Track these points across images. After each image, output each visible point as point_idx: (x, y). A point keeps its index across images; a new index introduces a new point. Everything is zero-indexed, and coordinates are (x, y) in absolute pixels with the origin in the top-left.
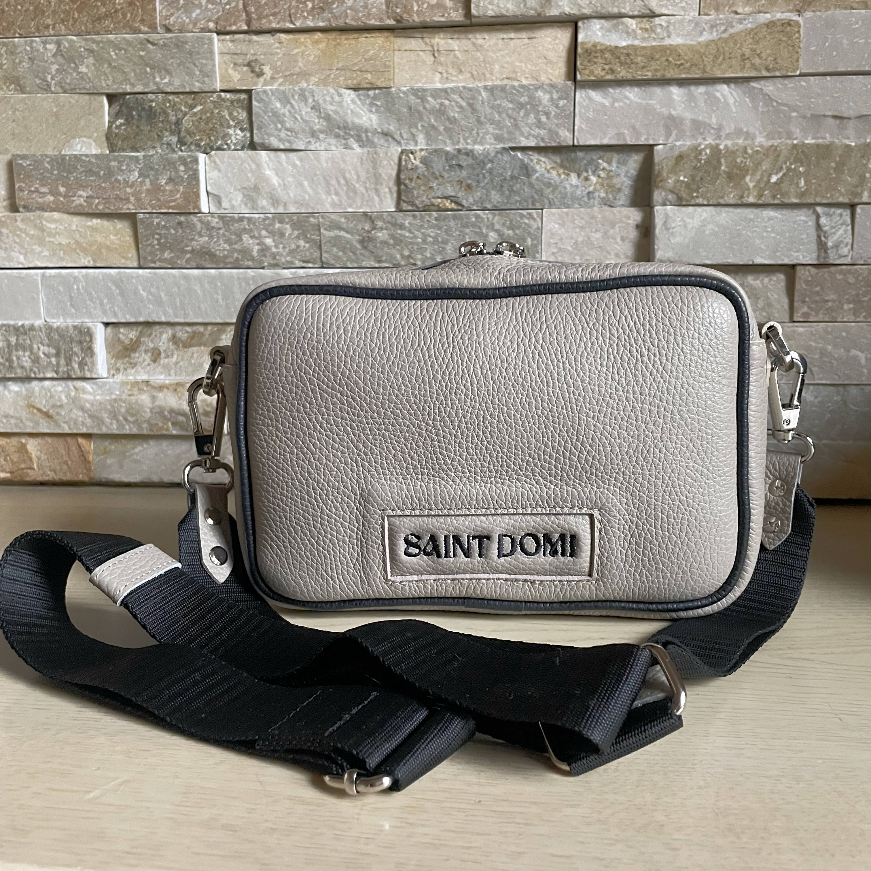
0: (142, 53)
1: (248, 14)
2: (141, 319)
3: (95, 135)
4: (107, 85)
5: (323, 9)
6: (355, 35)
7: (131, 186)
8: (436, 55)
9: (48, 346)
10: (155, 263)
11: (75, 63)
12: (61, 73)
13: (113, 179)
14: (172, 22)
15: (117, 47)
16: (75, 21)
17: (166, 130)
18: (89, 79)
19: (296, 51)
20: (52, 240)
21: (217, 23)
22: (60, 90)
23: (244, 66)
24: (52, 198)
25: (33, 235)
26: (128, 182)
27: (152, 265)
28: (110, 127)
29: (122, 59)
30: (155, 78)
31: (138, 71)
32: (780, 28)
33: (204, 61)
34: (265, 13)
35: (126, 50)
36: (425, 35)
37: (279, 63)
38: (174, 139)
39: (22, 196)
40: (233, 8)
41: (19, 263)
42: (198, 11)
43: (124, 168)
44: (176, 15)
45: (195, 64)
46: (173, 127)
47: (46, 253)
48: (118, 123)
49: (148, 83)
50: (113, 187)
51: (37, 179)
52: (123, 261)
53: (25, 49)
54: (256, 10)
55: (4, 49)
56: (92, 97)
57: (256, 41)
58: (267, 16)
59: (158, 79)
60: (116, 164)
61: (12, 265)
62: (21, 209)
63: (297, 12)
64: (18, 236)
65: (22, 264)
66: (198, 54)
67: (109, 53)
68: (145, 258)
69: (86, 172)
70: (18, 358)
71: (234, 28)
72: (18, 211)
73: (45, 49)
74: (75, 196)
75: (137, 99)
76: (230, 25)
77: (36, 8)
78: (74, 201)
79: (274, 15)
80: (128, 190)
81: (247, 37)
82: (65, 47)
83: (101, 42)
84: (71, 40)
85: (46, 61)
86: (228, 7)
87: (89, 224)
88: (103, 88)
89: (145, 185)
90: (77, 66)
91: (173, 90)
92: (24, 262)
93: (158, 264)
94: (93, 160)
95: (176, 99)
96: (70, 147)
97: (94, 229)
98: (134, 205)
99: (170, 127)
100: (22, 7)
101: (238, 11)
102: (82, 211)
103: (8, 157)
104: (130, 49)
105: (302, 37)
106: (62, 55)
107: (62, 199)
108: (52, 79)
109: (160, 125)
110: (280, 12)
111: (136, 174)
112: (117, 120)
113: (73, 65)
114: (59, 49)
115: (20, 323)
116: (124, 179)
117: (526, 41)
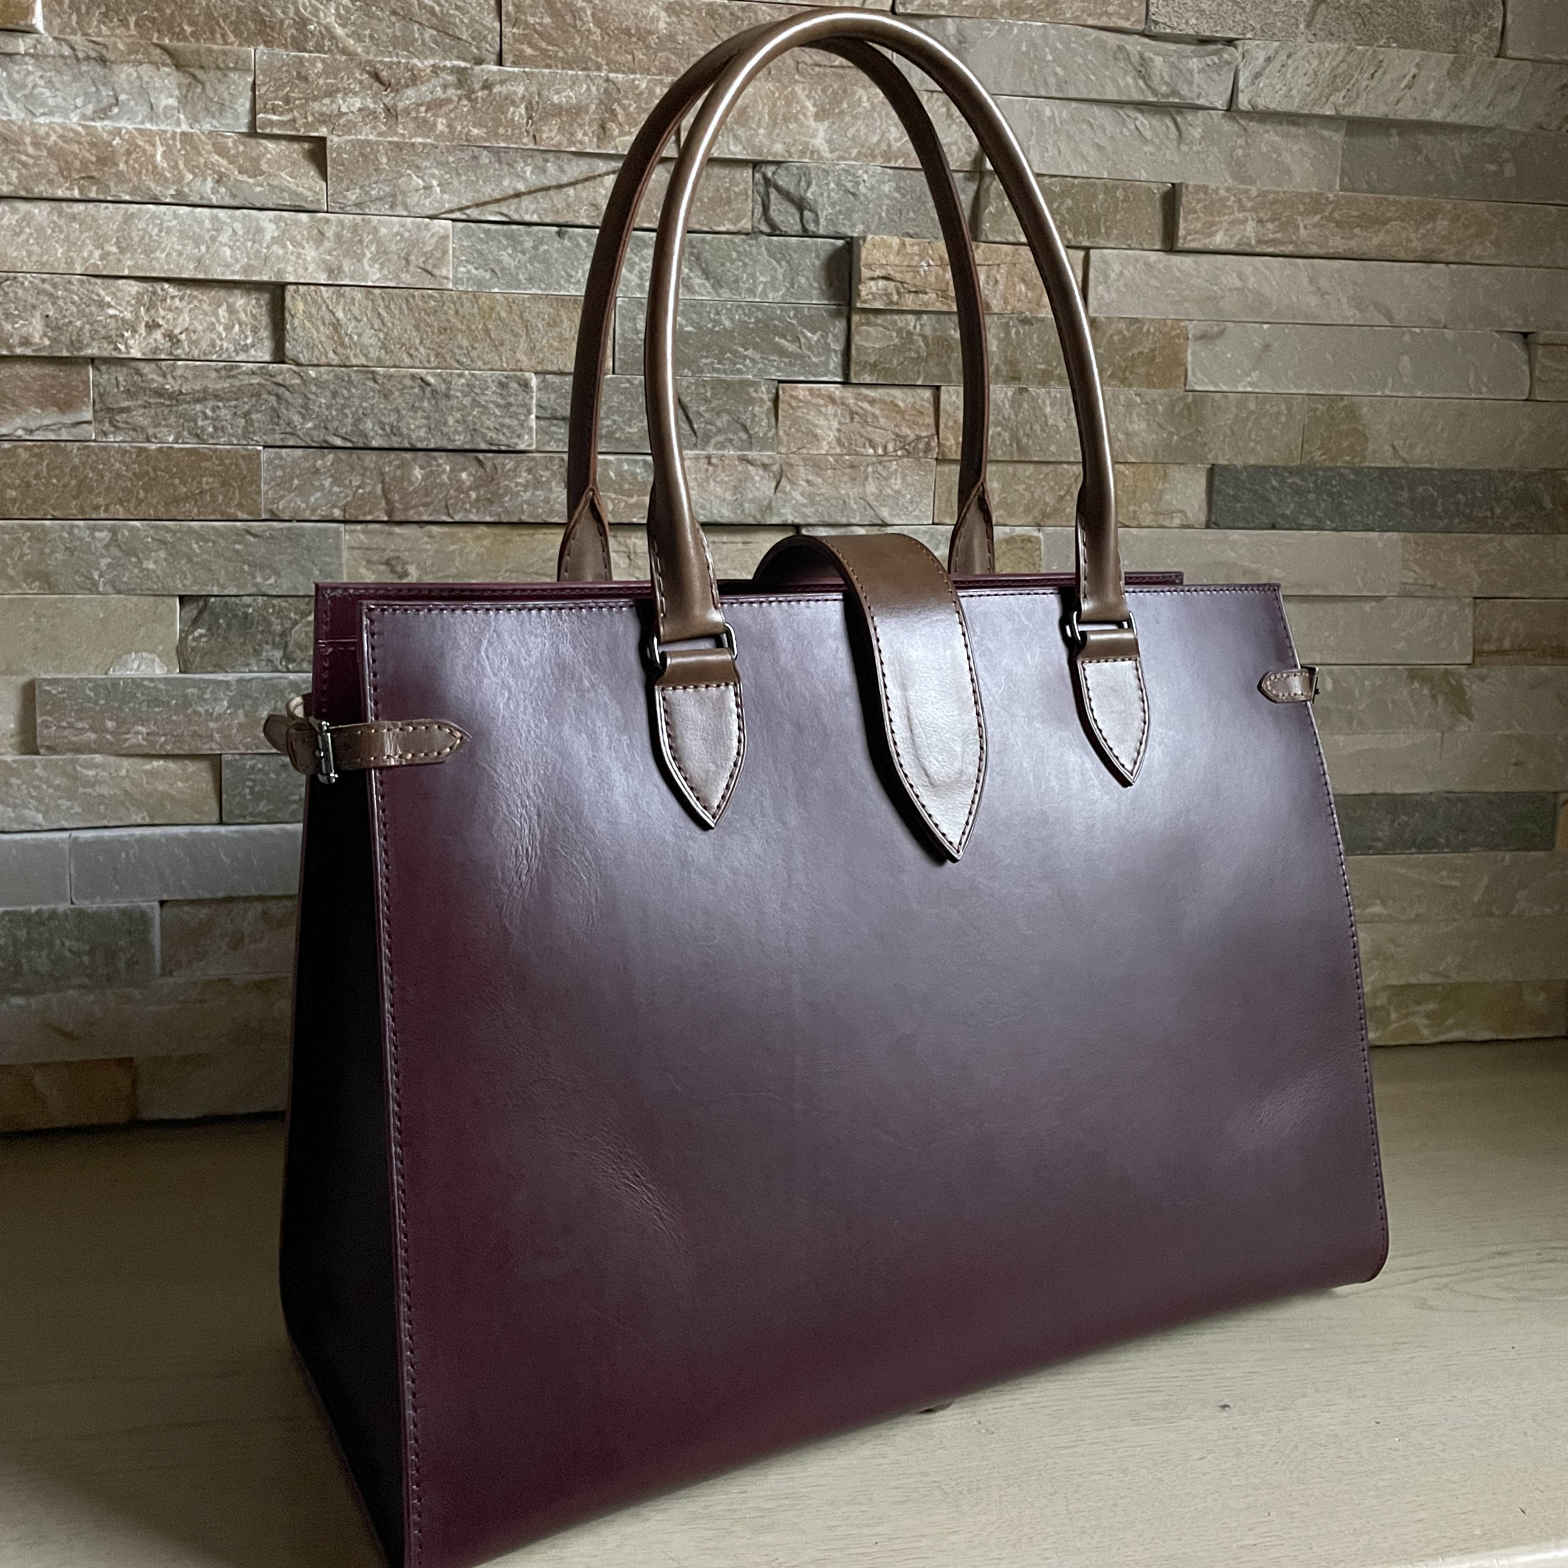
0: (237, 547)
1: (389, 502)
2: (221, 895)
3: (161, 648)
4: (184, 586)
5: (490, 502)
6: (531, 531)
7: (217, 720)
8: (632, 556)
9: (78, 940)
10: (244, 817)
11: (137, 557)
12: (115, 569)
13: (189, 711)
14: (281, 507)
15: (200, 537)
16: (140, 502)
17: (267, 643)
18: (158, 577)
19: (452, 547)
20: (89, 790)
21: (345, 511)
22: (110, 590)
23: (381, 564)
24: (93, 736)
25: (59, 785)
26: (211, 714)
27: (241, 821)
28: (183, 640)
29: (209, 553)
30: (255, 578)
31: (231, 569)
32: (1019, 545)
33: (327, 559)
34: (413, 503)
35: (213, 542)
36: (619, 534)
37: (429, 562)
38: (278, 654)
39: (46, 733)
40: (370, 493)
41: (34, 824)
42: (318, 494)
43: (207, 696)
44: (289, 498)
45: (313, 562)
46: (277, 639)
47: (78, 809)
48: (196, 634)
49: (246, 584)
50: (190, 721)
51: (72, 710)
52: (197, 816)
53: (60, 536)
54: (401, 499)
55: (28, 534)
56: (159, 600)
57: (399, 535)
58: (416, 506)
59: (259, 580)
60: (195, 691)
61: (24, 827)
62: (42, 751)
63: (456, 504)
64: (36, 788)
65: (40, 825)
66: (318, 549)
67: (190, 546)
68: (231, 812)
69: (149, 701)
70: (30, 961)
71: (369, 518)
72: (37, 753)
73: (94, 538)
74: (129, 733)
75: (226, 603)
76: (365, 514)
77: (81, 483)
78: (126, 740)
79: (426, 505)
80: (212, 725)
81: (386, 528)
82: (123, 535)
83: (178, 531)
84: (134, 527)
85: (94, 554)
86: (361, 491)
87: (148, 767)
88: (177, 589)
89: (237, 718)
90: (140, 561)
91: (280, 593)
92: (43, 823)
93: (248, 819)
94: (162, 686)
95: (283, 604)
96: (124, 665)
97: (152, 774)
98: (218, 744)
99: (273, 639)
100: (59, 481)
101: (376, 498)
102: (140, 752)
103: (26, 679)
104: (221, 540)
105: (461, 531)
106: (119, 546)
107: (109, 737)
108: (101, 576)
109: (259, 636)
110: (432, 502)
111: (225, 703)
112: (195, 629)
113: (134, 559)
114: (114, 539)
115: (34, 909)
116: (207, 711)
117: (740, 546)
